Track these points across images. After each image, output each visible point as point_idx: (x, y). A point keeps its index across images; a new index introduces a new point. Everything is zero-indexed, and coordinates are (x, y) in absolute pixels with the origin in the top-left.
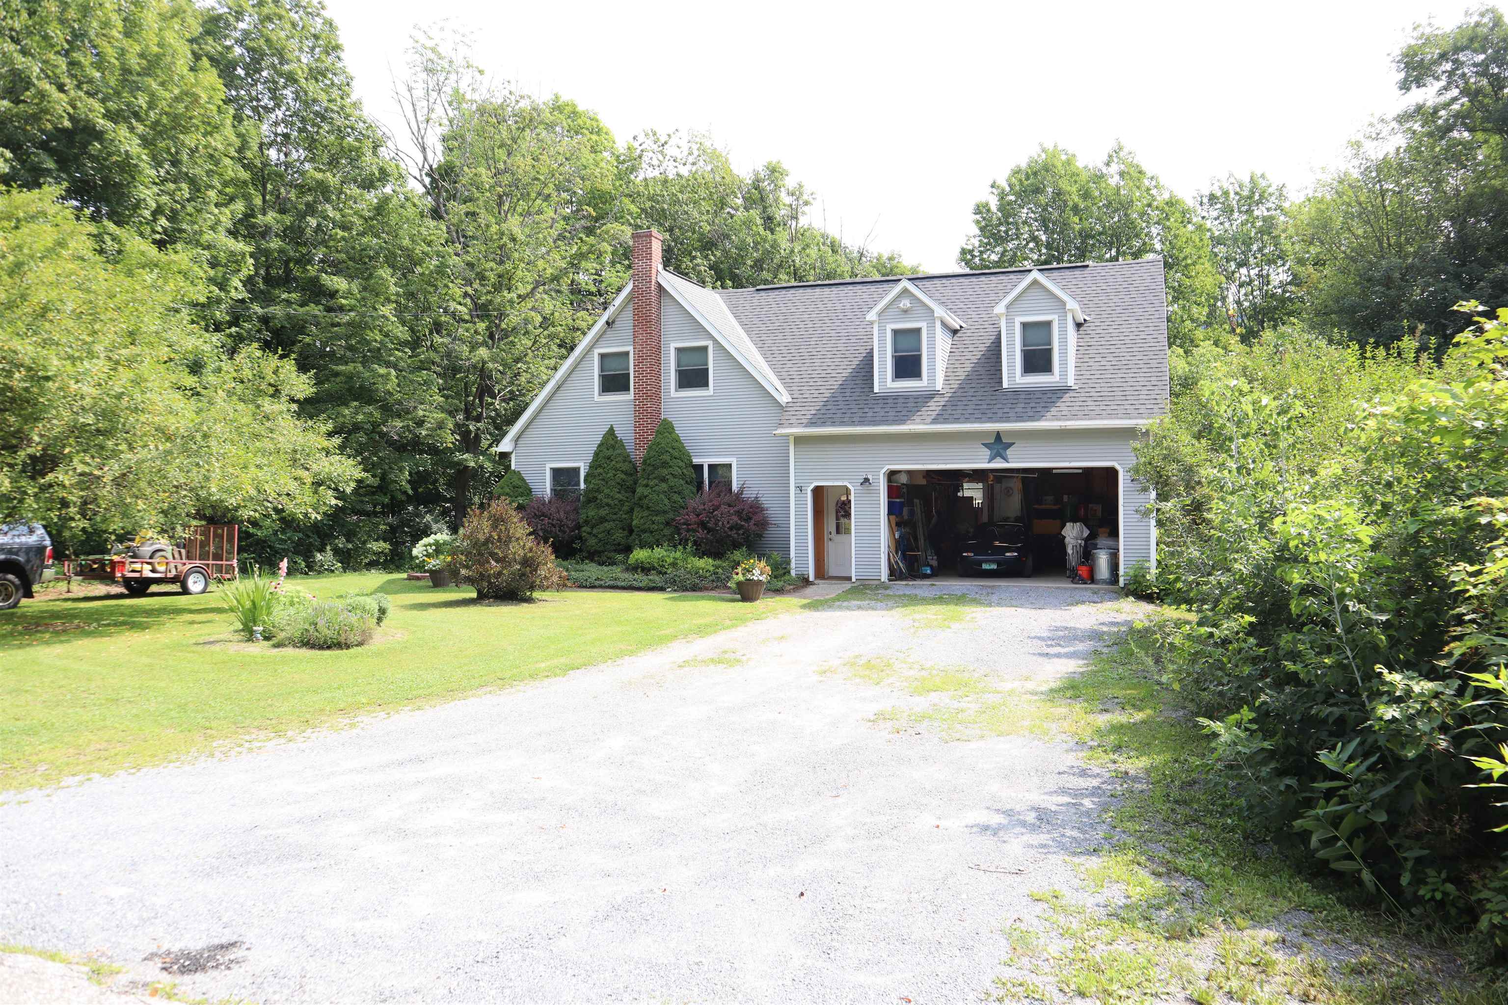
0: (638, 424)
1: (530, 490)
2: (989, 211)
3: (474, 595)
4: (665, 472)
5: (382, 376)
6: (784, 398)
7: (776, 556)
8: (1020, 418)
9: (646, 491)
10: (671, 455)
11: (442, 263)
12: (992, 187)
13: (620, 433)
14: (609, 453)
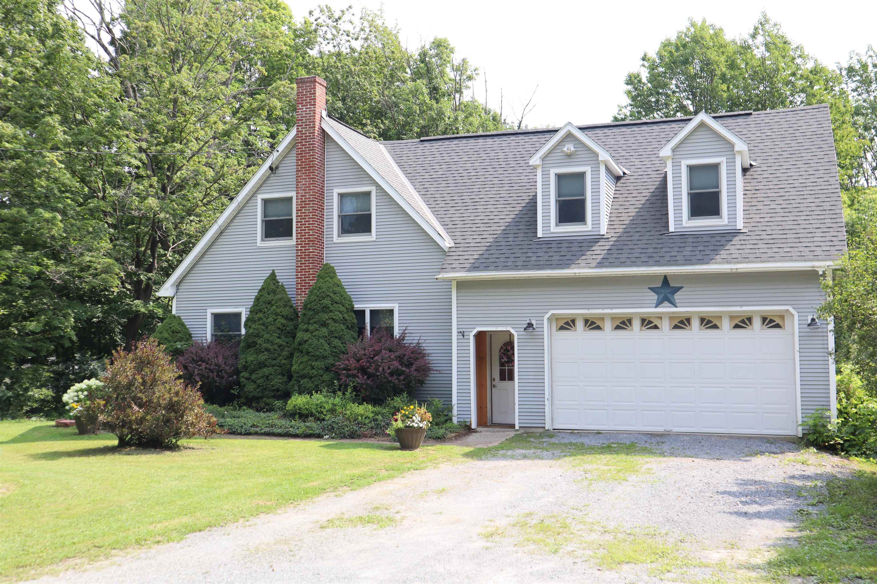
0: (300, 269)
1: (190, 335)
2: (640, 81)
3: (116, 442)
4: (324, 316)
5: (47, 221)
6: (447, 243)
7: (438, 402)
8: (688, 262)
9: (306, 336)
10: (332, 300)
11: (113, 114)
12: (644, 59)
13: (281, 278)
14: (270, 298)
